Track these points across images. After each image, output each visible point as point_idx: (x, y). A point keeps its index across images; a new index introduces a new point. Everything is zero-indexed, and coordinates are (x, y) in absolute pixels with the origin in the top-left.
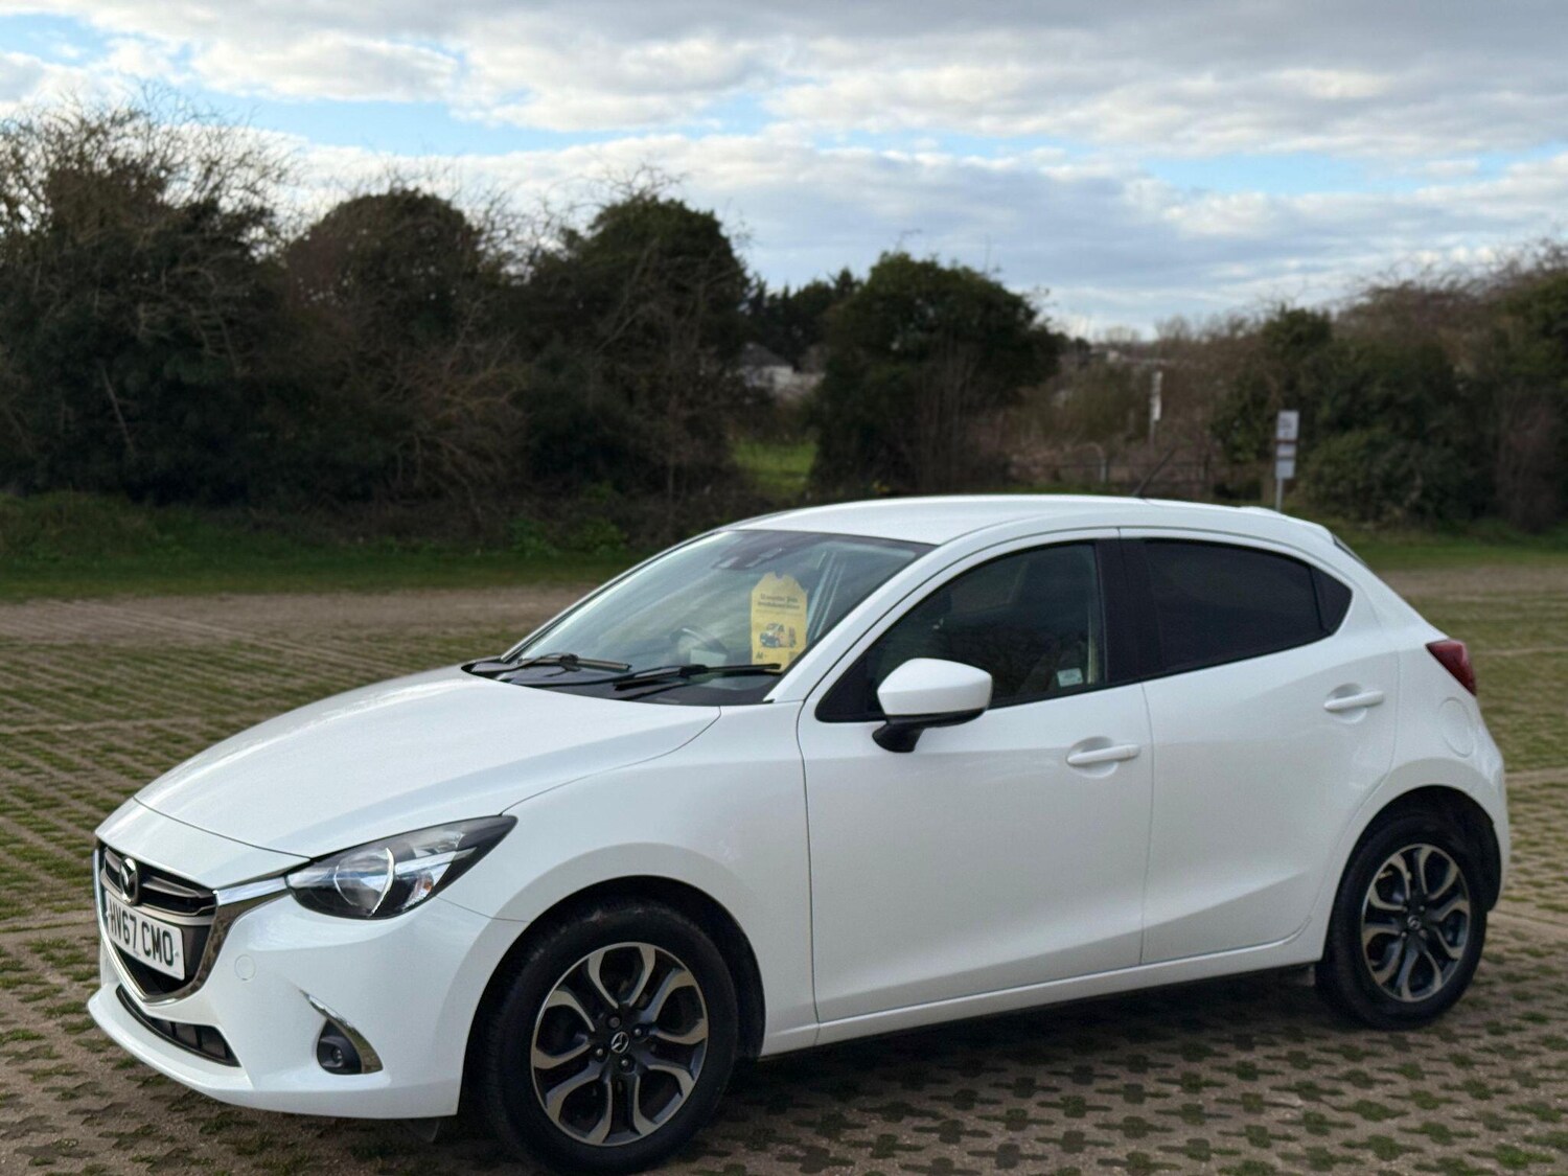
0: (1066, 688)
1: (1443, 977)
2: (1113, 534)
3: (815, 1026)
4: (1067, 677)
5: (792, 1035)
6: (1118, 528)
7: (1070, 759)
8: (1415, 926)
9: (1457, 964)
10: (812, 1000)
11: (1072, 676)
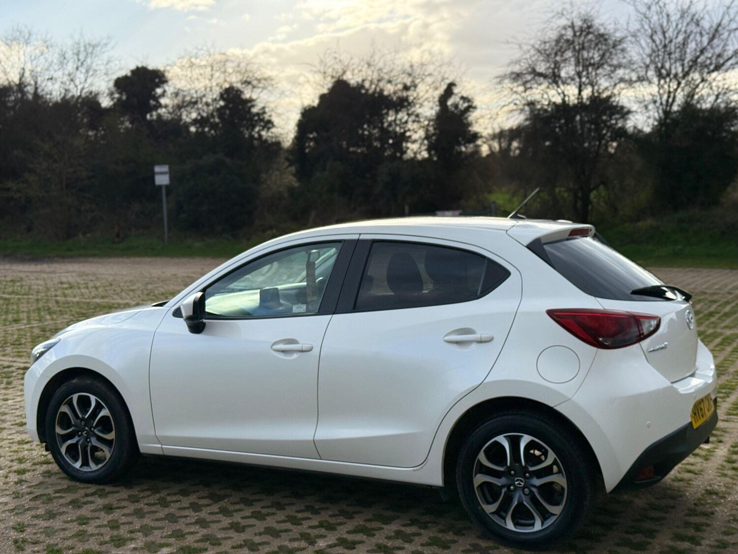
0: (295, 313)
1: (542, 524)
2: (356, 237)
3: (160, 446)
4: (298, 308)
5: (152, 447)
6: (360, 234)
7: (276, 347)
8: (519, 484)
9: (555, 518)
10: (154, 434)
11: (300, 308)
